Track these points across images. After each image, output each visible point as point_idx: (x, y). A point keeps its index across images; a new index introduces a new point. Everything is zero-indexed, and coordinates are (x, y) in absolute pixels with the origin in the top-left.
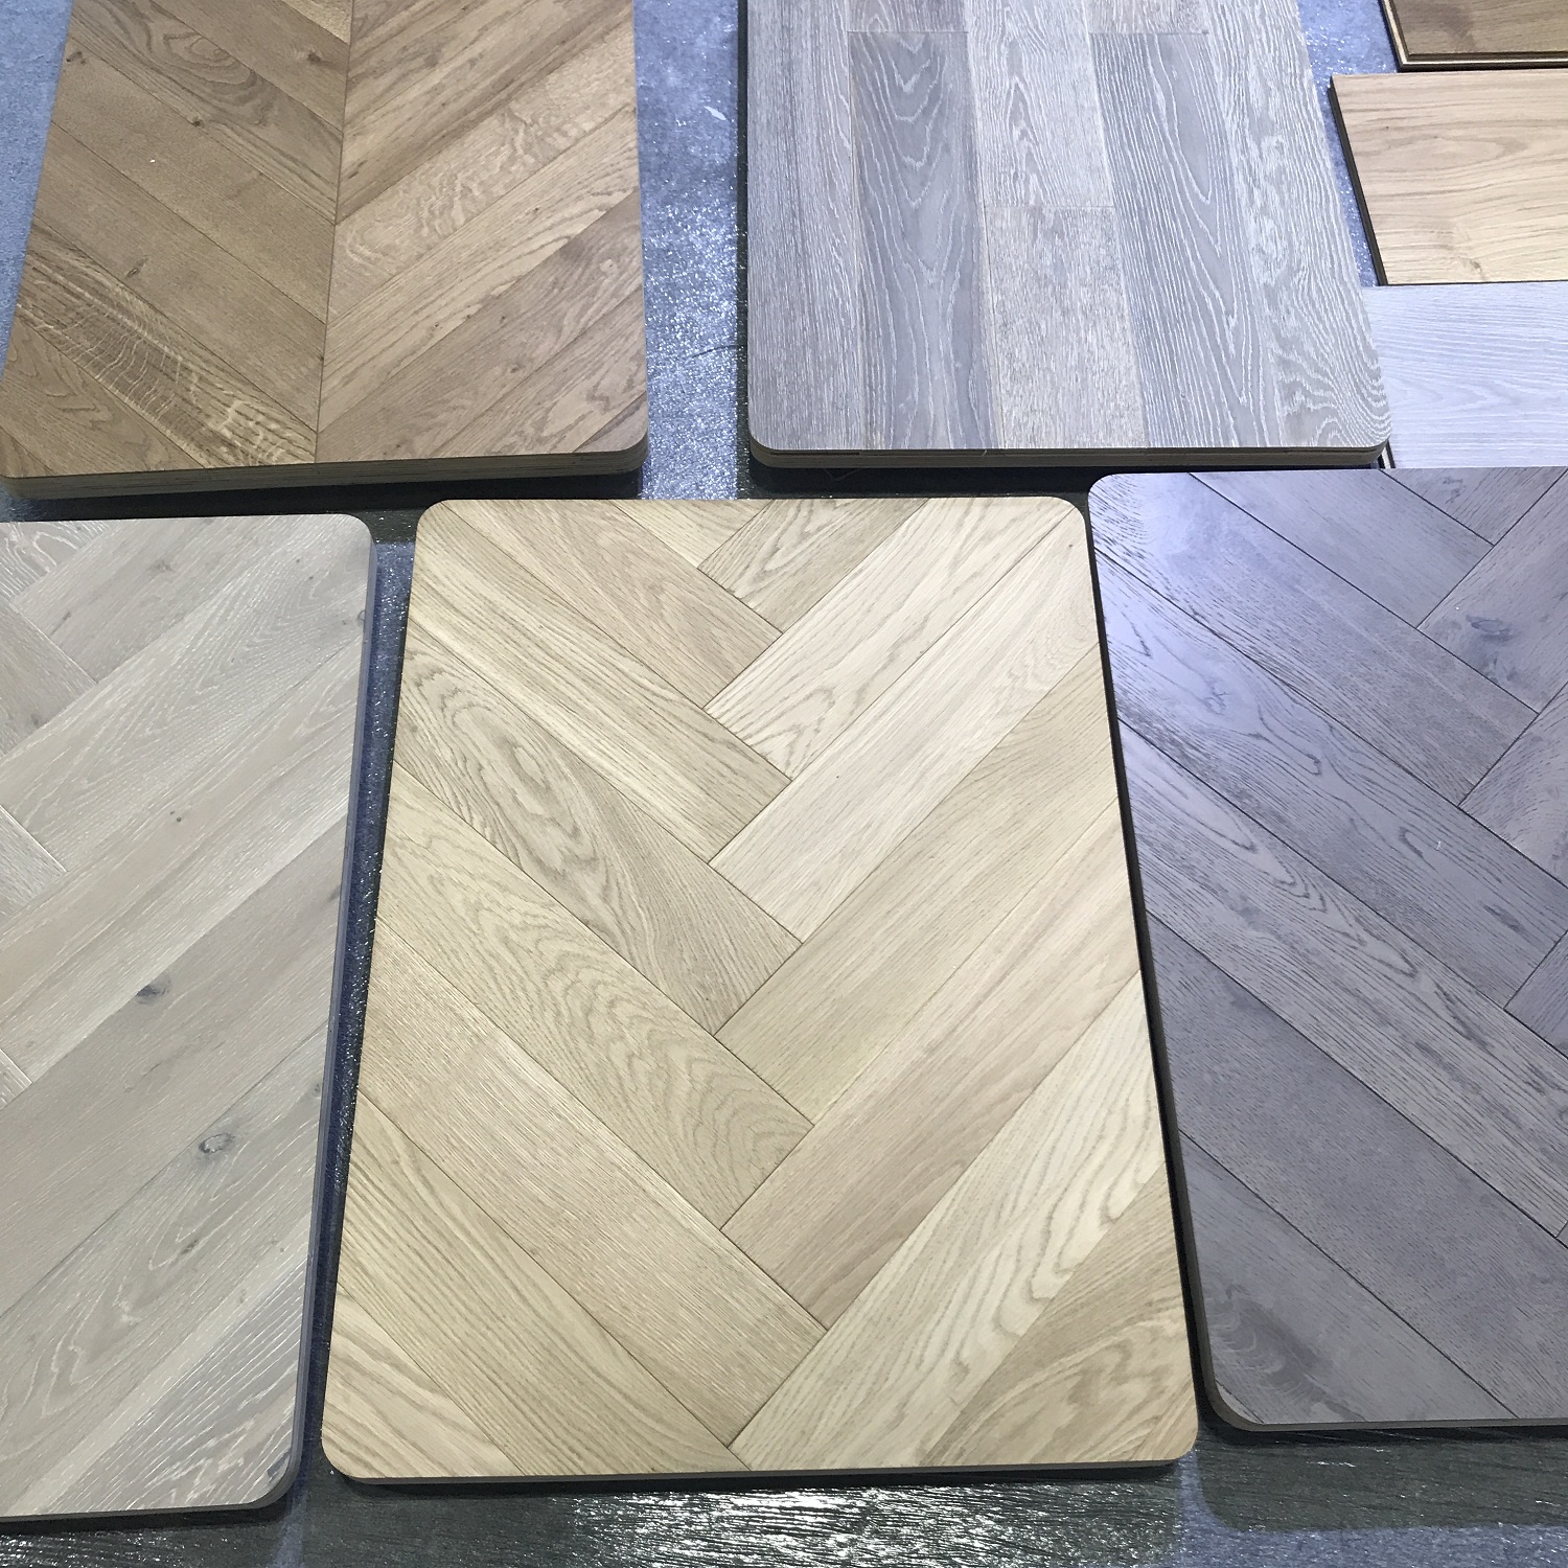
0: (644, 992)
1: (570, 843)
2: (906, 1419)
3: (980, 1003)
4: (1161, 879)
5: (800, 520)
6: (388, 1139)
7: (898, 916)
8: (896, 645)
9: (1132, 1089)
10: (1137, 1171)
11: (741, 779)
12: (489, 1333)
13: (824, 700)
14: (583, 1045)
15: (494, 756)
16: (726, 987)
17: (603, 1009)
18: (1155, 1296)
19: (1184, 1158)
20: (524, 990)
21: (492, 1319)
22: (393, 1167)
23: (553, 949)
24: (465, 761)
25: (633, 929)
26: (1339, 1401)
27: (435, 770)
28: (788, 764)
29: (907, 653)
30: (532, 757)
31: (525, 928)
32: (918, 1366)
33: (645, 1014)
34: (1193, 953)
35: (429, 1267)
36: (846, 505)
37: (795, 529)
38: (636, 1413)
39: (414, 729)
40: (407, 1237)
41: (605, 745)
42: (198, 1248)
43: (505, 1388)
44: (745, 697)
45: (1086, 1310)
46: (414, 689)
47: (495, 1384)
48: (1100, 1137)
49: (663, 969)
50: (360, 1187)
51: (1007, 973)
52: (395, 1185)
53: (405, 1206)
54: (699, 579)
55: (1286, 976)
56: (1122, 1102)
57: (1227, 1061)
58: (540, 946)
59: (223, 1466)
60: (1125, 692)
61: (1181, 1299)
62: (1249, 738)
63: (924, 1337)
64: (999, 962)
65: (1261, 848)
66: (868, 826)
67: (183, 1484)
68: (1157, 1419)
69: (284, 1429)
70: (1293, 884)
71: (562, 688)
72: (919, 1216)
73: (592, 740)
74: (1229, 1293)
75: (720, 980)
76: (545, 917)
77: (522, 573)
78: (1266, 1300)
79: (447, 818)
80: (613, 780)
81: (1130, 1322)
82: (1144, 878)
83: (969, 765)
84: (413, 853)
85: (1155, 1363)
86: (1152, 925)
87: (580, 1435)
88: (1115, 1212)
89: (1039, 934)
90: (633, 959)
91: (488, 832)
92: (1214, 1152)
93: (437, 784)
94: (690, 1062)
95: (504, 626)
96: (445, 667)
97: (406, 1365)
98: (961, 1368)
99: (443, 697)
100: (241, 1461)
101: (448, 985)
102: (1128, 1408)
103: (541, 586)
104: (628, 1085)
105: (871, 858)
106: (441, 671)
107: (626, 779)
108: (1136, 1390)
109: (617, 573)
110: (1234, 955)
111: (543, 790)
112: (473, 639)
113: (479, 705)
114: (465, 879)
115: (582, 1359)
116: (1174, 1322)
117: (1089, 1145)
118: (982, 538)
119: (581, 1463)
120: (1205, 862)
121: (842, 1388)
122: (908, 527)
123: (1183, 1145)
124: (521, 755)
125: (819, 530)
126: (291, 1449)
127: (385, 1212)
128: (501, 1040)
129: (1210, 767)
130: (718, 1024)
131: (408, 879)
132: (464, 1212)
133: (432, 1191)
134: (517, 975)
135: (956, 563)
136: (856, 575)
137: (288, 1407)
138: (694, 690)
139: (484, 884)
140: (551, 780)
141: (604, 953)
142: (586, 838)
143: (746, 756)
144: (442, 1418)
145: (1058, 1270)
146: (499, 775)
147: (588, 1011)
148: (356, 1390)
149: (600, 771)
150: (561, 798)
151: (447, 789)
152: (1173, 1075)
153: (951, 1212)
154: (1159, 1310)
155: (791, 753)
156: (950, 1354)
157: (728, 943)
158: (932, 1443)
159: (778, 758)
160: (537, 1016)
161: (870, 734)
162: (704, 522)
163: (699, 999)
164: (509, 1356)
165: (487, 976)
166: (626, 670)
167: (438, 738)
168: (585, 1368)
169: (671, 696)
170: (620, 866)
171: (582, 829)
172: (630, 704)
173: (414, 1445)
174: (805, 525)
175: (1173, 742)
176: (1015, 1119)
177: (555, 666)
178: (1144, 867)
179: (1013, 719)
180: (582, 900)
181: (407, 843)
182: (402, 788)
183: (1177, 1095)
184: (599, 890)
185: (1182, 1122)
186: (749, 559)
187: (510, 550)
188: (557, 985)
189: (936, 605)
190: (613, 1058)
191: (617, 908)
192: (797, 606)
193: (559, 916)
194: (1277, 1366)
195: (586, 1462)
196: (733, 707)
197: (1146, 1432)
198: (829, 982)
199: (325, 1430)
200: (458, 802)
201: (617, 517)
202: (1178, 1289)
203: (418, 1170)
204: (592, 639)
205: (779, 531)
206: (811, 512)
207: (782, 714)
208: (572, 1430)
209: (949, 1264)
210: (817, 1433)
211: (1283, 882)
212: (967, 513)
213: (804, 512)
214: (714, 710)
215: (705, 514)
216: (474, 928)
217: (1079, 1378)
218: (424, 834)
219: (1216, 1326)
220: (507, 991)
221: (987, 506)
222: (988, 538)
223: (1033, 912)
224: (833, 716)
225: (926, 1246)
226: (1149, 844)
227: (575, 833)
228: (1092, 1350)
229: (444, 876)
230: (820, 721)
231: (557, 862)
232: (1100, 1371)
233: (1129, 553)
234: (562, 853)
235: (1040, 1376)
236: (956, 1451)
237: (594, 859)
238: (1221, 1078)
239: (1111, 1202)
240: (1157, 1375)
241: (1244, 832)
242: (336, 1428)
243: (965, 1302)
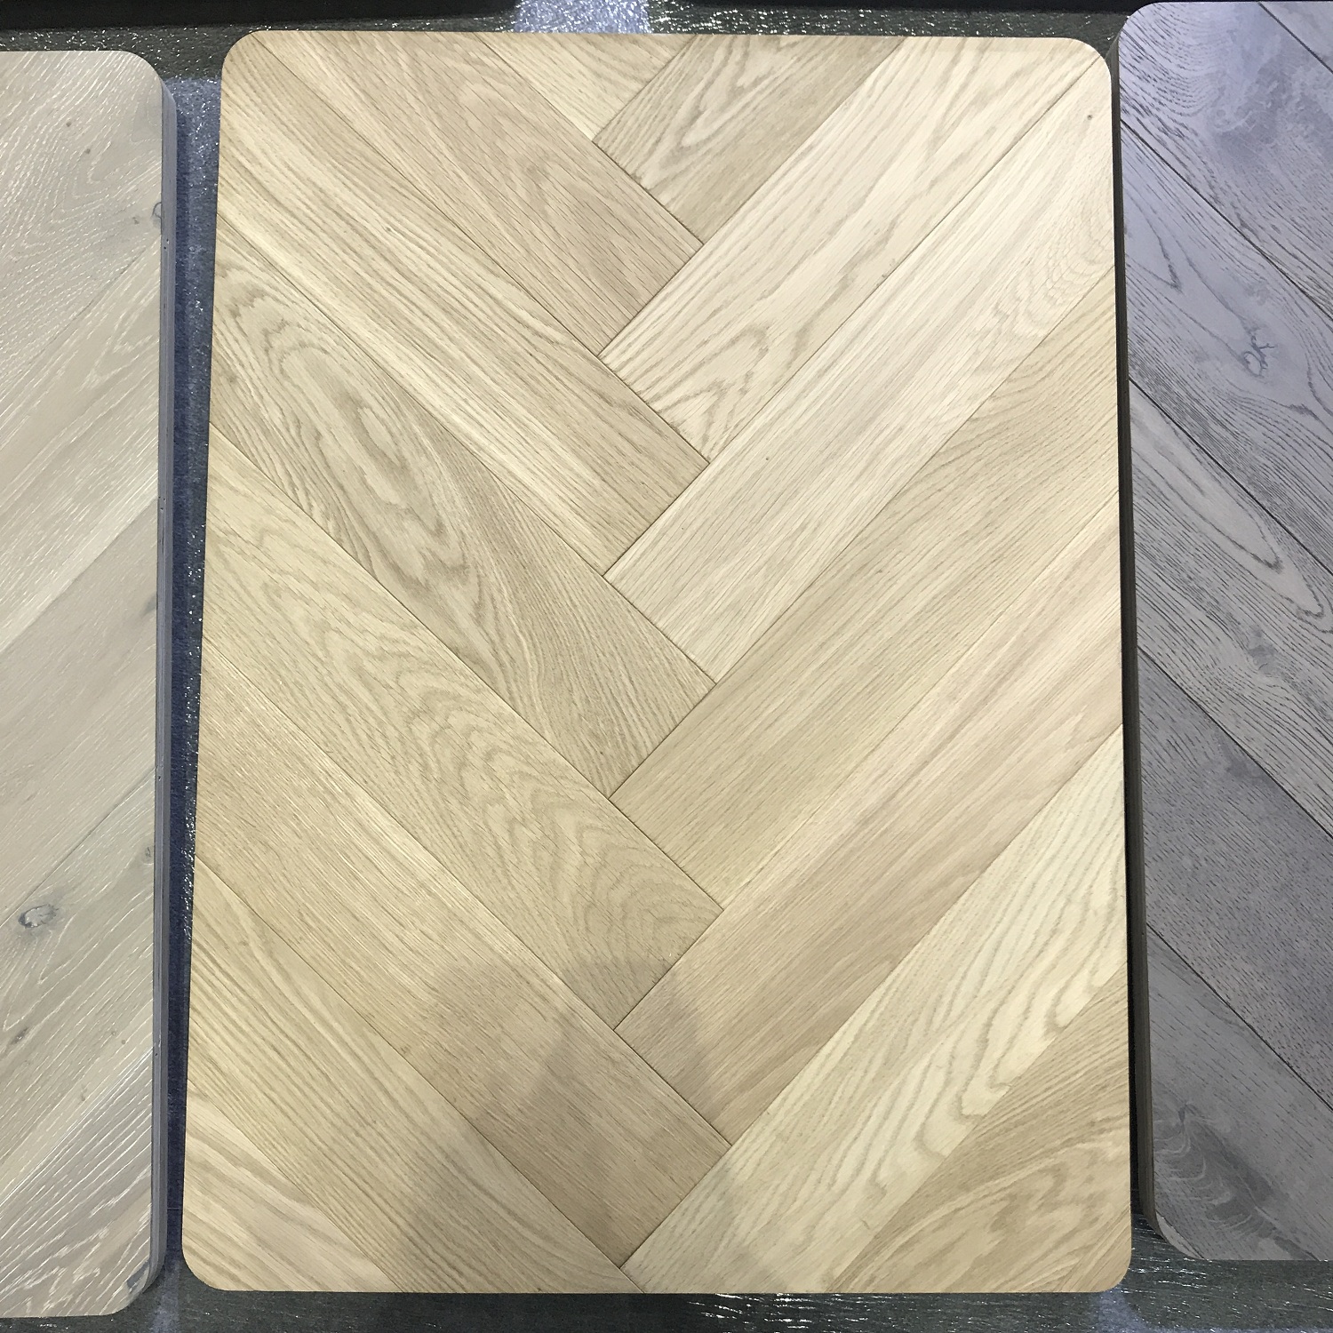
0: (526, 742)
1: (435, 546)
2: (814, 1243)
3: (926, 763)
4: (1161, 605)
5: (731, 69)
6: (237, 918)
7: (833, 649)
8: (853, 264)
9: (1098, 873)
10: (1093, 972)
11: (645, 460)
12: (358, 1140)
13: (753, 347)
14: (454, 805)
15: (329, 416)
16: (624, 739)
17: (478, 763)
18: (1099, 1116)
19: (1149, 959)
20: (384, 736)
21: (362, 1126)
22: (242, 948)
23: (416, 684)
24: (299, 427)
25: (512, 660)
26: (1290, 1237)
27: (263, 438)
28: (705, 439)
29: (867, 274)
30: (383, 422)
31: (382, 657)
32: (830, 1186)
33: (526, 769)
34: (1187, 704)
35: (289, 1065)
36: (795, 44)
37: (723, 81)
38: (520, 1228)
39: (232, 379)
40: (265, 1033)
41: (474, 407)
42: (29, 1037)
43: (378, 1199)
44: (653, 339)
45: (1021, 1128)
46: (230, 321)
47: (367, 1195)
48: (1054, 932)
49: (549, 713)
50: (205, 971)
51: (961, 726)
52: (245, 970)
53: (257, 994)
54: (592, 148)
55: (1295, 736)
56: (1083, 891)
57: (1214, 842)
58: (403, 681)
59: (79, 1276)
60: (1141, 340)
61: (1127, 1120)
62: (1290, 412)
63: (838, 1155)
64: (952, 712)
65: (1287, 565)
66: (803, 528)
67: (39, 1293)
68: (1087, 1248)
69: (141, 1238)
70: (1318, 616)
71: (418, 322)
72: (841, 1016)
73: (456, 397)
74: (1181, 1115)
75: (617, 729)
76: (405, 643)
77: (360, 146)
78: (1223, 1124)
79: (282, 507)
80: (485, 458)
81: (1068, 1143)
82: (1140, 603)
83: (935, 441)
84: (242, 553)
85: (1093, 1189)
86: (1142, 664)
87: (461, 1252)
88: (1062, 1020)
89: (1005, 675)
90: (512, 698)
91: (331, 525)
92: (1183, 950)
93: (267, 460)
94: (580, 830)
95: (340, 228)
96: (267, 289)
97: (268, 1172)
98: (877, 1190)
99: (266, 333)
100: (98, 1270)
101: (293, 728)
102: (1055, 1236)
103: (389, 168)
104: (509, 856)
105: (804, 571)
106: (262, 294)
107: (500, 456)
108: (1067, 1217)
109: (487, 150)
110: (1238, 708)
111: (398, 470)
112: (300, 248)
113: (313, 345)
114: (306, 589)
115: (460, 1170)
116: (1117, 1145)
117: (1041, 941)
118: (972, 103)
119: (462, 1281)
120: (1217, 584)
121: (746, 1208)
122: (876, 81)
123: (1149, 943)
124: (369, 418)
125: (756, 83)
126: (150, 1261)
127: (234, 1000)
128: (359, 800)
129: (1236, 452)
130: (614, 784)
131: (236, 586)
132: (324, 1000)
133: (287, 978)
134: (375, 718)
135: (937, 139)
136: (804, 154)
137: (143, 1216)
138: (587, 328)
139: (331, 597)
140: (407, 455)
141: (478, 691)
142: (453, 537)
143: (651, 425)
144: (314, 1231)
145: (993, 1084)
146: (343, 447)
147: (462, 764)
148: (217, 1199)
149: (467, 442)
150: (419, 480)
151: (278, 466)
152: (1147, 858)
153: (877, 1015)
154: (1102, 1131)
155: (710, 424)
156: (867, 1173)
157: (627, 682)
158: (838, 1272)
159: (693, 430)
160: (401, 769)
161: (812, 395)
162: (603, 69)
163: (592, 752)
164: (381, 1165)
165: (340, 719)
166: (499, 296)
167: (263, 392)
168: (465, 1181)
169: (558, 336)
170: (495, 576)
171: (447, 524)
172: (507, 348)
173: (283, 1258)
174: (737, 76)
175: (1195, 414)
176: (957, 907)
177: (407, 288)
178: (1141, 588)
179: (994, 378)
180: (450, 621)
181: (232, 539)
182: (222, 462)
183: (1149, 883)
184: (470, 610)
185: (1151, 915)
186: (661, 128)
187: (345, 111)
188: (423, 730)
189: (909, 203)
190: (491, 823)
191: (492, 632)
192: (724, 201)
193: (423, 642)
194: (1226, 1197)
195: (468, 1280)
196: (638, 353)
197: (1077, 1260)
198: (747, 734)
199: (185, 1240)
200: (292, 485)
201: (485, 59)
202: (1125, 1108)
203: (270, 954)
204: (455, 250)
205: (702, 85)
206: (746, 54)
207: (701, 364)
208: (450, 1245)
209: (871, 1075)
210: (716, 1254)
211: (1307, 613)
212: (955, 61)
213: (737, 55)
214: (612, 359)
215: (604, 57)
216: (320, 654)
217: (1004, 1204)
218: (253, 527)
219: (1164, 1152)
220: (364, 737)
221: (982, 50)
222: (982, 100)
223: (999, 646)
224: (766, 370)
225: (845, 1055)
226: (1152, 557)
227: (439, 531)
228: (1022, 1174)
229: (281, 582)
230: (748, 376)
231: (417, 568)
232: (1029, 1197)
233: (1166, 129)
234: (424, 557)
235: (963, 1199)
236: (866, 1278)
237: (464, 567)
238: (1203, 862)
239: (1059, 1008)
240: (1093, 1202)
241: (1270, 543)
242: (197, 1237)
243: (885, 1118)
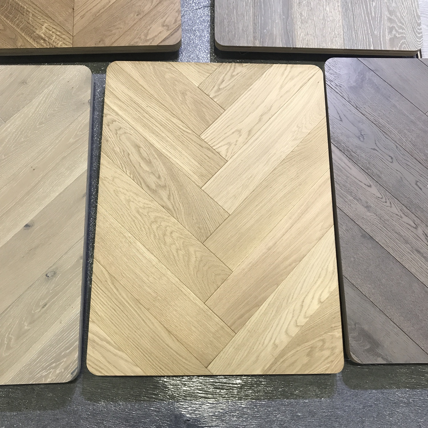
0: (181, 229)
1: (157, 180)
2: (259, 360)
3: (284, 235)
4: (341, 195)
5: (231, 71)
6: (104, 274)
7: (260, 206)
8: (262, 115)
9: (329, 262)
10: (330, 287)
11: (212, 161)
12: (135, 333)
13: (238, 134)
14: (163, 246)
15: (133, 150)
16: (206, 229)
17: (169, 235)
18: (333, 325)
19: (344, 284)
20: (144, 228)
21: (136, 329)
22: (106, 282)
23: (153, 215)
24: (124, 152)
25: (178, 209)
26: (386, 357)
27: (115, 155)
28: (226, 156)
29: (265, 118)
30: (145, 151)
31: (144, 208)
32: (263, 345)
33: (181, 236)
34: (350, 220)
35: (117, 314)
36: (246, 65)
37: (229, 74)
38: (179, 357)
39: (107, 141)
40: (110, 304)
41: (168, 148)
42: (47, 306)
43: (140, 350)
44: (213, 132)
45: (313, 329)
46: (107, 127)
47: (138, 349)
48: (319, 277)
49: (187, 222)
50: (95, 288)
51: (293, 225)
52: (106, 288)
53: (109, 294)
54: (198, 91)
55: (378, 228)
56: (326, 267)
57: (359, 254)
58: (149, 214)
59: (58, 372)
60: (333, 133)
61: (341, 326)
62: (371, 150)
63: (265, 336)
64: (290, 222)
65: (373, 187)
66: (251, 177)
67: (46, 377)
68: (332, 361)
69: (75, 361)
70: (382, 198)
71: (154, 128)
72: (264, 299)
73: (164, 146)
74: (355, 325)
75: (205, 226)
76: (150, 205)
77: (140, 87)
78: (366, 327)
79: (119, 171)
80: (171, 160)
81: (325, 333)
82: (336, 195)
83: (284, 157)
84: (109, 182)
85: (333, 345)
86: (338, 210)
87: (163, 364)
88: (322, 300)
89: (303, 213)
90: (177, 218)
91: (132, 176)
92: (353, 282)
93: (115, 160)
94: (195, 252)
95: (134, 105)
96: (117, 120)
97: (110, 342)
98: (276, 346)
99: (116, 130)
100: (63, 370)
101: (121, 226)
102: (323, 358)
103: (147, 92)
104: (177, 258)
105: (251, 188)
106: (115, 121)
107: (175, 159)
108: (327, 353)
109: (172, 88)
110: (362, 220)
111: (149, 163)
112: (125, 110)
113: (128, 133)
114: (125, 192)
115: (163, 342)
116: (339, 333)
117: (315, 280)
118: (290, 79)
119: (163, 372)
120: (356, 191)
121: (240, 351)
122: (266, 74)
123: (344, 280)
124: (142, 150)
125: (237, 74)
126: (77, 367)
127: (103, 296)
128: (137, 244)
129: (358, 159)
130: (204, 240)
131: (107, 191)
132: (127, 297)
133: (117, 290)
134: (142, 223)
135: (281, 87)
136: (249, 90)
137: (76, 355)
138: (196, 130)
139: (131, 193)
140: (151, 159)
141: (169, 217)
142: (163, 179)
143: (213, 152)
144: (122, 358)
145: (305, 317)
146: (135, 157)
147: (164, 235)
148: (96, 350)
149: (166, 156)
150: (154, 165)
151: (118, 161)
152: (342, 258)
153: (274, 299)
154: (334, 330)
155: (227, 152)
156: (272, 341)
157: (207, 214)
158: (266, 368)
159: (223, 154)
160: (149, 236)
161: (253, 146)
162: (201, 71)
163: (198, 232)
164: (142, 340)
165: (133, 223)
166: (175, 122)
167: (115, 144)
168: (165, 344)
169: (190, 132)
170: (173, 188)
171: (161, 176)
172: (176, 134)
173: (114, 366)
174: (233, 73)
175: (348, 150)
176: (293, 271)
177: (152, 120)
178: (336, 192)
179: (298, 142)
180: (162, 199)
181: (106, 179)
182: (104, 161)
183: (343, 265)
184: (167, 196)
185: (344, 273)
186: (214, 84)
187: (137, 79)
188: (154, 226)
189: (275, 101)
190: (172, 250)
191: (172, 202)
192: (230, 101)
193: (154, 205)
194: (368, 347)
195: (165, 372)
196: (209, 136)
197: (329, 365)
198: (238, 227)
199: (87, 362)
200: (122, 166)
201: (171, 68)
202: (340, 323)
203: (113, 284)
204: (164, 111)
205: (224, 74)
206: (235, 68)
207: (225, 138)
208: (160, 362)
209: (273, 315)
210: (232, 365)
211: (379, 198)
212: (285, 70)
213: (233, 68)
214: (203, 137)
215: (200, 68)
216: (128, 207)
217: (309, 349)
218: (112, 176)
219: (351, 335)
220: (139, 228)
221: (292, 67)
222: (292, 79)
223: (301, 206)
224: (241, 140)
225: (266, 309)
226: (339, 184)
227: (159, 177)
228: (314, 341)
229: (118, 190)
230: (237, 141)
231: (153, 186)
232: (316, 347)
233: (337, 85)
234: (155, 183)
235: (299, 348)
236: (273, 370)
237: (165, 186)
238: (356, 259)
239: (322, 297)
240: (333, 349)
241: (369, 181)
242: (91, 361)
243: (277, 326)
